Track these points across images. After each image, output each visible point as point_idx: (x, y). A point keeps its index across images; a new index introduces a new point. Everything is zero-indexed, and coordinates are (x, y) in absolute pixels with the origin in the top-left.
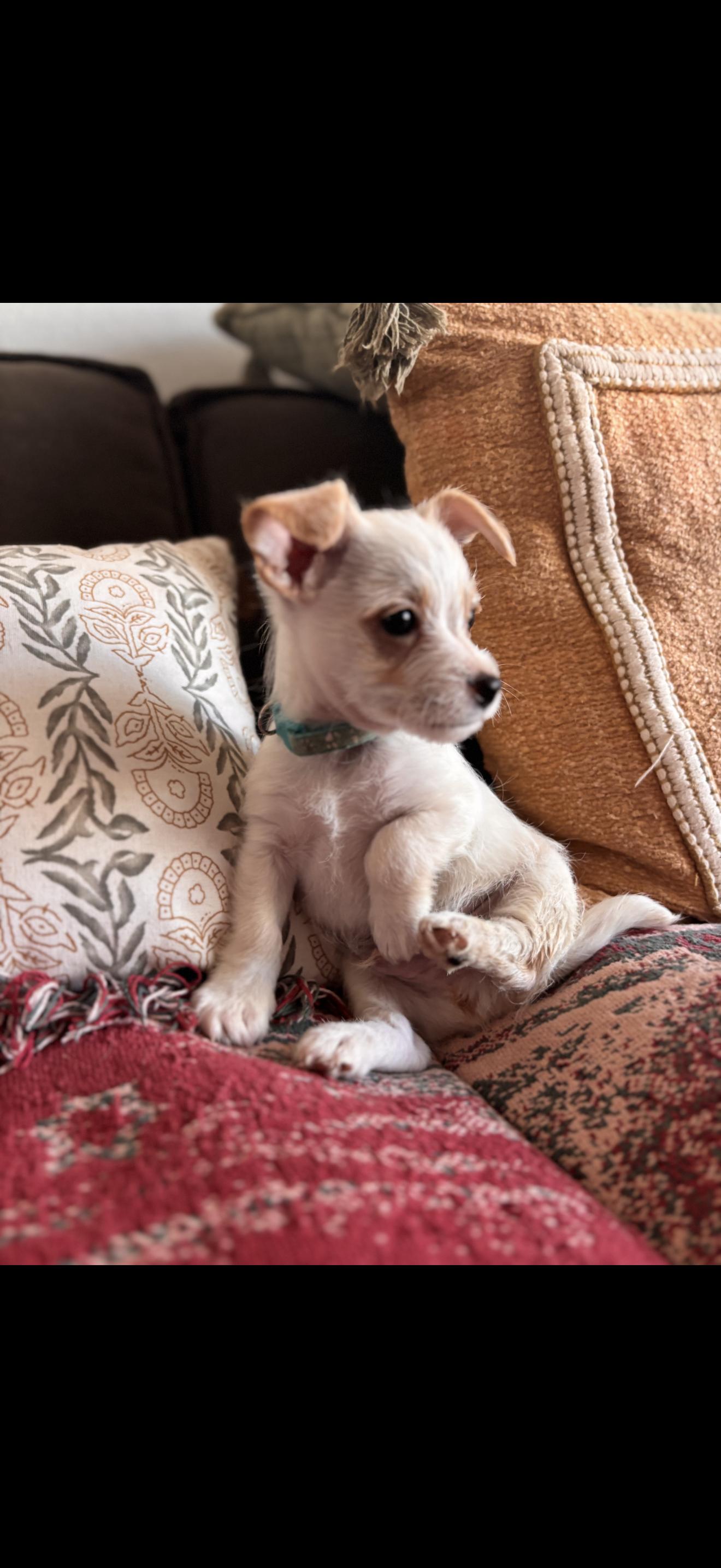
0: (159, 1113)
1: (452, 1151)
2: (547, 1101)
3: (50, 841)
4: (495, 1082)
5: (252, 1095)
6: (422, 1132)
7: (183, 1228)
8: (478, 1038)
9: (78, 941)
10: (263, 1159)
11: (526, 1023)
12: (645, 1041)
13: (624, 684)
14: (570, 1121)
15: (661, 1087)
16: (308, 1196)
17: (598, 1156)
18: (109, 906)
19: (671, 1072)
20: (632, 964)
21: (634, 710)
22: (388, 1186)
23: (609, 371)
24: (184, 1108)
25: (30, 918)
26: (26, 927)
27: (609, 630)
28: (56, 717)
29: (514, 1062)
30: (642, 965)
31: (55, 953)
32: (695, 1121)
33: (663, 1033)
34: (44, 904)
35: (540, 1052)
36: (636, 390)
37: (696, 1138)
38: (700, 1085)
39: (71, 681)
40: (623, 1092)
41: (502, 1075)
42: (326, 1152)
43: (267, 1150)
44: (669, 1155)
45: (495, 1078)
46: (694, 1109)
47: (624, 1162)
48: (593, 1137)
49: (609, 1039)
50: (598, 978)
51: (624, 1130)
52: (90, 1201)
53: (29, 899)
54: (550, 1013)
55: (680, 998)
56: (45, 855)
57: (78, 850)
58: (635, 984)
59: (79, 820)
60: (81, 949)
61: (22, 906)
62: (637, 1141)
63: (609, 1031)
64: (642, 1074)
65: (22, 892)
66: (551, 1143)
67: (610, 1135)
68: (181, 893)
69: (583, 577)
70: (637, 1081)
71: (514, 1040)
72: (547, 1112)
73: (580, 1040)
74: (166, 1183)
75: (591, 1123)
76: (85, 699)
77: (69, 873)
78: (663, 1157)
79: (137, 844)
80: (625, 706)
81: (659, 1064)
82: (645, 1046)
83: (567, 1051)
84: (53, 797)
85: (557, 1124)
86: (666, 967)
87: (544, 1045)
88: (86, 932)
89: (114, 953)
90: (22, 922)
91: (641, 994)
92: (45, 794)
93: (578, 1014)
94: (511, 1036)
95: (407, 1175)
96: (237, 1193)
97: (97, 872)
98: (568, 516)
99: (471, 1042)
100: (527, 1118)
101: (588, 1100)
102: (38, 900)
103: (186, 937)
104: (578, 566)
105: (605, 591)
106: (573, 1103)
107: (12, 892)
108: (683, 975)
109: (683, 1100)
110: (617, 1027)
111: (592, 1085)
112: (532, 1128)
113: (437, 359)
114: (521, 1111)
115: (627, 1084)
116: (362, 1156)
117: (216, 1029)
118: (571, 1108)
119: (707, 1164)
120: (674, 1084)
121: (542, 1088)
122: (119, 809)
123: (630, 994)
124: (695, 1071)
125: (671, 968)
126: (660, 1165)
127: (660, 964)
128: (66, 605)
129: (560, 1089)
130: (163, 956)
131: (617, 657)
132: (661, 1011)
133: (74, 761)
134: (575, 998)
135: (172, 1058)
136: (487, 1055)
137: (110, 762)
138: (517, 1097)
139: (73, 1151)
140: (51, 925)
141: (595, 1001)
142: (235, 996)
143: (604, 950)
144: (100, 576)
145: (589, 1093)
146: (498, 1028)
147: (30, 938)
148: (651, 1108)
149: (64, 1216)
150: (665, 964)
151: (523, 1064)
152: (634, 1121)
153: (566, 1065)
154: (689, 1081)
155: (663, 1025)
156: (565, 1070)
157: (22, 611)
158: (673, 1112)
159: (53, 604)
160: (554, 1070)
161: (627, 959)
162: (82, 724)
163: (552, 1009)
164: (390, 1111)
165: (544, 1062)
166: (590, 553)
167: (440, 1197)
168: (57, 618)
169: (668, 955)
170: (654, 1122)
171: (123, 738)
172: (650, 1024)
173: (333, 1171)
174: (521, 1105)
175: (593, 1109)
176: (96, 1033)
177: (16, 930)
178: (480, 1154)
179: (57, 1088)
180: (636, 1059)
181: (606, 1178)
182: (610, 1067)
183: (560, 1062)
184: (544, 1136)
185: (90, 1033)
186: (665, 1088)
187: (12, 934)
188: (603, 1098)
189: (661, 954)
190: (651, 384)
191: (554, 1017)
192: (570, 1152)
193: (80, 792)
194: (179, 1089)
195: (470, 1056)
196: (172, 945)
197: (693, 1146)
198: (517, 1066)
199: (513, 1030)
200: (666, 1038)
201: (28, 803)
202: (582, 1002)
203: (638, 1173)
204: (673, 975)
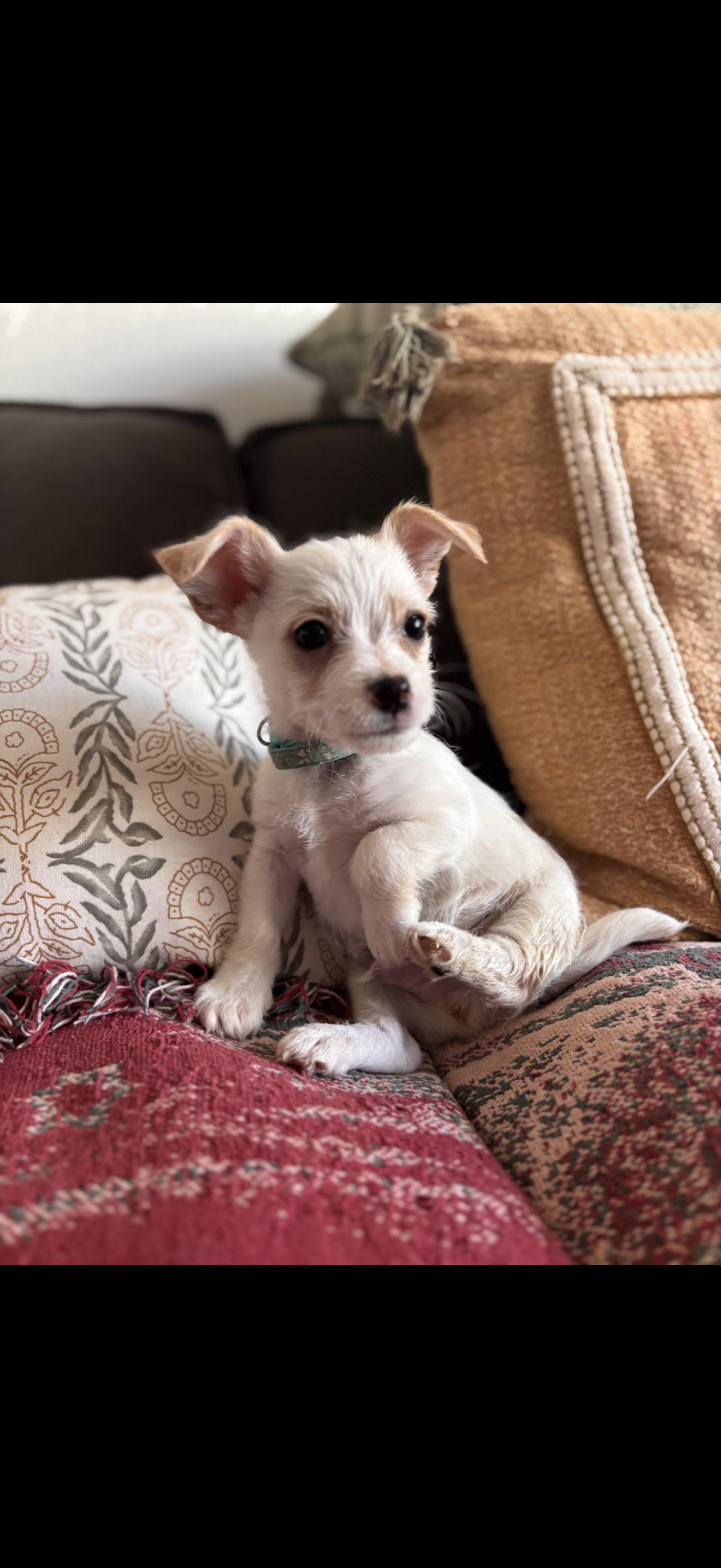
0: (132, 1090)
1: (389, 1146)
2: (514, 1109)
3: (71, 846)
4: (474, 1088)
5: (215, 1080)
6: (368, 1125)
7: (116, 1188)
8: (472, 1045)
9: (96, 936)
10: (203, 1136)
11: (516, 1031)
12: (613, 1055)
13: (639, 696)
14: (531, 1128)
15: (617, 1100)
16: (229, 1171)
17: (547, 1164)
18: (123, 905)
19: (630, 1088)
20: (624, 979)
21: (648, 722)
22: (309, 1170)
23: (629, 382)
24: (152, 1089)
25: (53, 914)
26: (49, 921)
27: (624, 642)
28: (84, 735)
29: (496, 1070)
30: (633, 980)
31: (75, 945)
32: (641, 1137)
33: (632, 1048)
34: (65, 902)
35: (520, 1061)
36: (657, 399)
37: (637, 1153)
38: (653, 1101)
39: (101, 703)
40: (582, 1105)
41: (483, 1081)
42: (263, 1137)
43: (210, 1130)
44: (609, 1167)
45: (476, 1084)
46: (642, 1125)
47: (567, 1173)
48: (547, 1145)
49: (582, 1052)
50: (588, 992)
51: (574, 1140)
52: (53, 1160)
53: (53, 897)
54: (538, 1024)
55: (659, 1014)
56: (68, 858)
57: (96, 855)
58: (620, 999)
59: (98, 828)
60: (98, 942)
61: (46, 903)
62: (583, 1152)
63: (583, 1044)
64: (603, 1087)
65: (47, 890)
66: (510, 1148)
67: (561, 1145)
68: (190, 895)
69: (600, 589)
70: (598, 1093)
71: (501, 1049)
72: (512, 1119)
73: (556, 1052)
74: (115, 1150)
75: (548, 1132)
76: (113, 719)
77: (87, 874)
78: (604, 1170)
79: (151, 850)
80: (639, 718)
81: (621, 1078)
82: (612, 1060)
83: (543, 1062)
84: (76, 808)
85: (518, 1131)
86: (655, 984)
87: (524, 1055)
88: (103, 928)
89: (128, 947)
90: (46, 917)
91: (622, 1008)
92: (69, 805)
93: (559, 1027)
94: (500, 1045)
95: (333, 1162)
96: (169, 1163)
97: (113, 874)
98: (584, 529)
99: (465, 1048)
100: (494, 1124)
101: (550, 1110)
102: (60, 899)
103: (194, 936)
104: (595, 579)
105: (622, 602)
106: (536, 1112)
107: (37, 890)
108: (669, 992)
109: (635, 1115)
110: (591, 1041)
111: (557, 1095)
112: (496, 1133)
113: (454, 385)
114: (490, 1116)
115: (588, 1095)
116: (296, 1142)
117: (212, 1020)
118: (534, 1116)
119: (642, 1180)
120: (630, 1098)
121: (513, 1096)
122: (135, 818)
123: (612, 1008)
124: (654, 1087)
125: (660, 985)
126: (600, 1175)
127: (652, 981)
128: (105, 635)
129: (528, 1097)
130: (173, 952)
131: (632, 670)
132: (638, 1024)
133: (98, 775)
134: (563, 1011)
135: (157, 1043)
136: (475, 1061)
137: (130, 776)
138: (491, 1103)
139: (54, 1119)
140: (71, 920)
141: (579, 1013)
142: (231, 993)
143: (603, 964)
144: (138, 607)
145: (553, 1102)
146: (490, 1037)
147: (53, 932)
148: (603, 1121)
149: (27, 1171)
150: (656, 981)
151: (503, 1071)
152: (585, 1133)
153: (539, 1075)
154: (645, 1097)
155: (633, 1041)
156: (537, 1079)
157: (67, 642)
158: (624, 1126)
159: (93, 635)
160: (527, 1079)
161: (621, 974)
162: (108, 742)
163: (541, 1020)
164: (347, 1106)
165: (521, 1071)
166: (607, 565)
167: (358, 1185)
168: (96, 646)
169: (662, 971)
170: (603, 1136)
171: (144, 754)
172: (623, 1039)
173: (261, 1152)
174: (492, 1111)
175: (553, 1119)
176: (104, 1018)
177: (42, 924)
178: (418, 1150)
179: (58, 1063)
180: (601, 1072)
181: (549, 1186)
182: (576, 1078)
183: (535, 1071)
184: (505, 1141)
185: (99, 1018)
186: (621, 1102)
187: (38, 926)
188: (563, 1108)
189: (656, 970)
190: (674, 391)
191: (540, 1028)
192: (522, 1159)
193: (101, 803)
194: (154, 1071)
195: (461, 1061)
196: (180, 942)
197: (633, 1162)
198: (497, 1074)
199: (503, 1039)
200: (633, 1053)
201: (55, 812)
202: (568, 1014)
203: (580, 1183)
204: (659, 992)
